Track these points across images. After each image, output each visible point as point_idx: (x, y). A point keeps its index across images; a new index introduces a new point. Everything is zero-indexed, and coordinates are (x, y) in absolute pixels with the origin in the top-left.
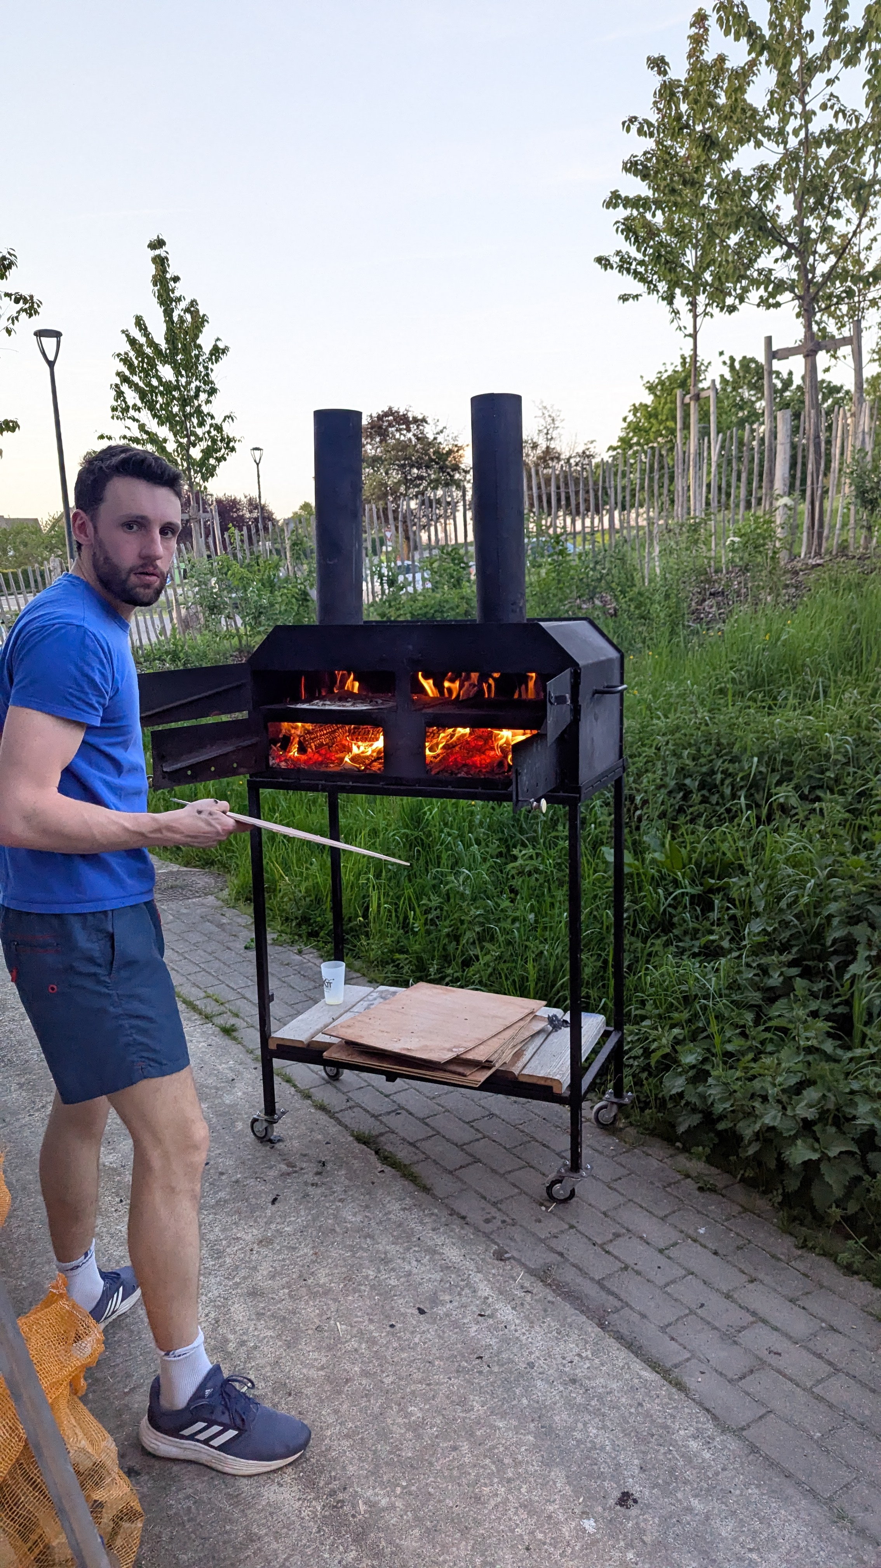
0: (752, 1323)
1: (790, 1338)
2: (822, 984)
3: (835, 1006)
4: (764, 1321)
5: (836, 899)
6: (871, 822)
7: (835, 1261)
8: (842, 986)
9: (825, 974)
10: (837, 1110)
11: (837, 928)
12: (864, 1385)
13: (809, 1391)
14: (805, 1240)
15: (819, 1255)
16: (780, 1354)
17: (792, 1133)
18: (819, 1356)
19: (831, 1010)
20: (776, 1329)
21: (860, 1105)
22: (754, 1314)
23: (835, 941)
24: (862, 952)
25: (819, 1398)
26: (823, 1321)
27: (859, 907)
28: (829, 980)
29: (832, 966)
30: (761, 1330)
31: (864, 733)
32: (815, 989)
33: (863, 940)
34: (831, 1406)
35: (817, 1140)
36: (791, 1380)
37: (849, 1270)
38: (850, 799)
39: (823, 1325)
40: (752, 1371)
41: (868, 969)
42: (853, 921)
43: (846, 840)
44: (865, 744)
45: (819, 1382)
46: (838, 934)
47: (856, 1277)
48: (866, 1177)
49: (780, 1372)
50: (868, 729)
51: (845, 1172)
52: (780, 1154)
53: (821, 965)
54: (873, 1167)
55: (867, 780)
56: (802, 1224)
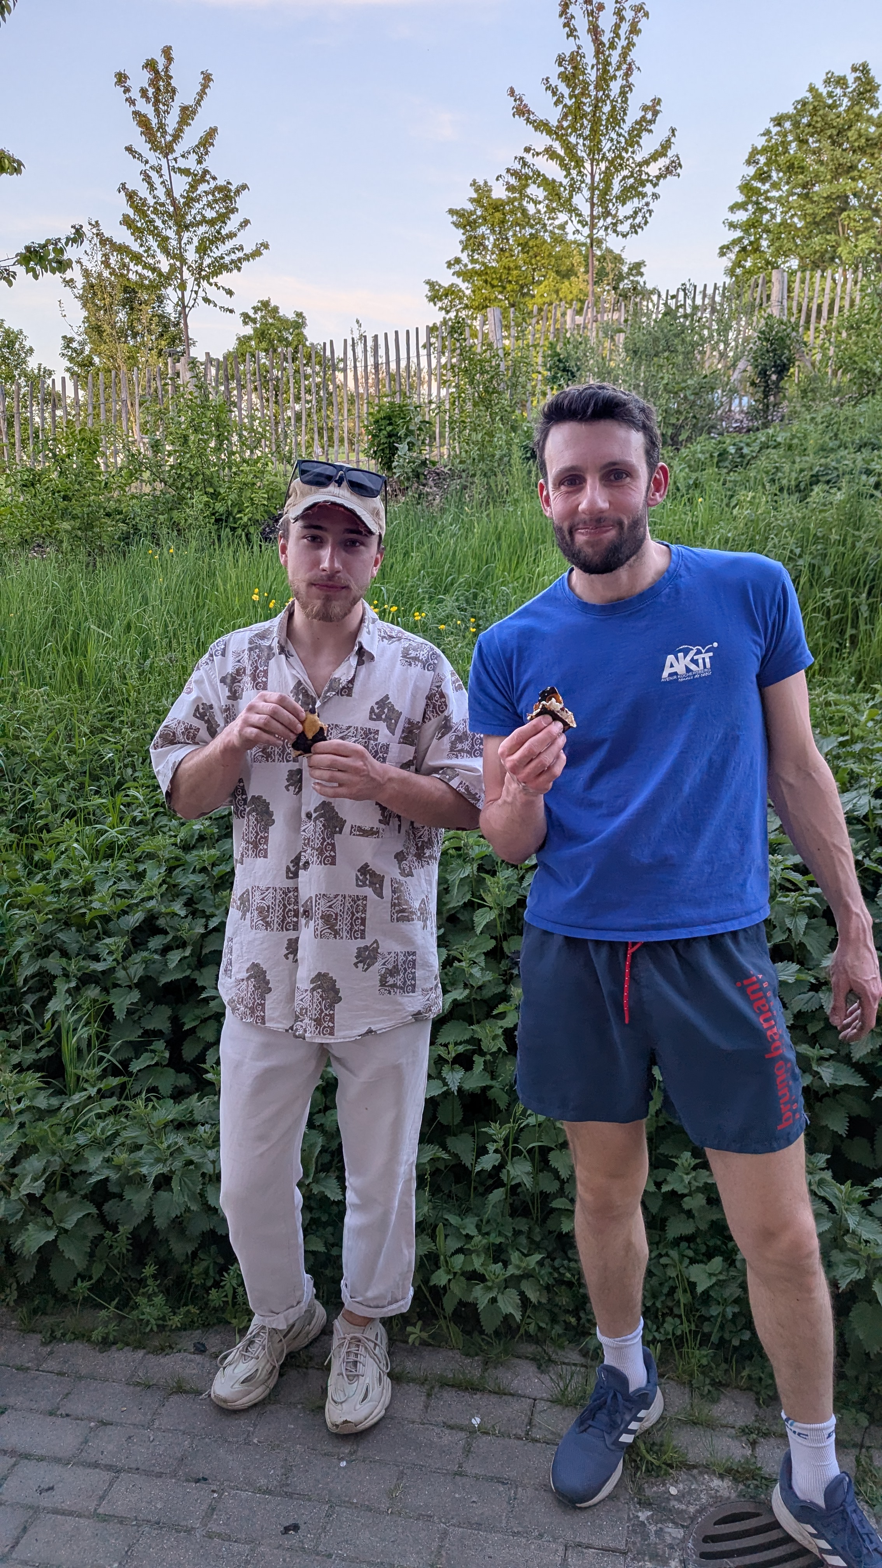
0: (14, 1465)
1: (58, 1460)
2: (21, 1030)
3: (38, 1051)
4: (27, 1456)
5: (18, 933)
6: (41, 839)
7: (89, 1340)
8: (43, 1027)
9: (22, 1018)
10: (64, 1170)
11: (29, 965)
12: (148, 1473)
13: (95, 1515)
14: (53, 1332)
15: (71, 1341)
16: (51, 1488)
17: (19, 1217)
18: (96, 1465)
19: (35, 1056)
20: (41, 1459)
21: (91, 1159)
22: (13, 1453)
23: (26, 981)
24: (62, 986)
25: (105, 1519)
26: (90, 1419)
27: (46, 938)
28: (27, 1023)
29: (27, 1007)
30: (27, 1469)
31: (13, 744)
32: (13, 1038)
33: (59, 972)
34: (122, 1521)
35: (49, 1213)
36: (71, 1514)
37: (106, 1344)
38: (11, 816)
39: (92, 1424)
40: (25, 1529)
41: (69, 1002)
42: (44, 953)
43: (17, 863)
44: (14, 753)
45: (102, 1498)
46: (29, 972)
47: (114, 1348)
48: (108, 1234)
49: (56, 1512)
50: (17, 738)
51: (85, 1237)
52: (8, 1246)
53: (15, 1010)
54: (111, 1219)
55: (26, 795)
56: (44, 1313)
